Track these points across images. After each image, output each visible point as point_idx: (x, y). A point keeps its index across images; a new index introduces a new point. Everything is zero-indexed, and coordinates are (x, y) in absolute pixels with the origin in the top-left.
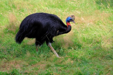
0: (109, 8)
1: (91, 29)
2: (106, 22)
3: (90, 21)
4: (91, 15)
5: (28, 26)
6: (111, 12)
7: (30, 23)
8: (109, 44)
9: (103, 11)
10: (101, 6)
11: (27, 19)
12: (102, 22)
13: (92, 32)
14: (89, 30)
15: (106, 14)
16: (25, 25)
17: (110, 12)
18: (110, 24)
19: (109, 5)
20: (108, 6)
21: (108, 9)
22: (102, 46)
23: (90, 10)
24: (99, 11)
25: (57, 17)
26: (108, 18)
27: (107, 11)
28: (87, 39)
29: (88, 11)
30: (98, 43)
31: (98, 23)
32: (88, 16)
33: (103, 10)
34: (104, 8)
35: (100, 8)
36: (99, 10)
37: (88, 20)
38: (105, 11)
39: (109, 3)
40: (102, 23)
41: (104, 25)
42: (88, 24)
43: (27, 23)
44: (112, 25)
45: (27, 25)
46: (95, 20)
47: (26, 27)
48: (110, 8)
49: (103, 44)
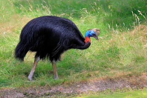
0: (31, 10)
1: (8, 39)
3: (7, 29)
4: (9, 21)
5: (32, 36)
6: (35, 15)
7: (35, 31)
9: (24, 15)
10: (21, 9)
11: (31, 25)
13: (10, 42)
14: (6, 40)
15: (28, 19)
16: (28, 33)
17: (33, 16)
19: (31, 7)
20: (30, 9)
21: (31, 12)
23: (6, 14)
24: (19, 15)
25: (73, 23)
27: (30, 14)
28: (4, 53)
29: (4, 16)
31: (17, 31)
32: (4, 23)
33: (24, 14)
34: (25, 11)
35: (20, 11)
37: (4, 28)
38: (27, 15)
39: (31, 4)
42: (4, 33)
43: (30, 30)
46: (14, 28)
47: (30, 37)
48: (33, 11)
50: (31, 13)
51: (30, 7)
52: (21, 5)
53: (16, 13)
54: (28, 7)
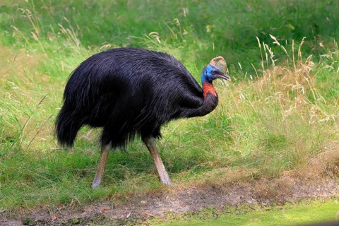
0: (36, 39)
2: (31, 81)
5: (88, 92)
6: (45, 49)
7: (95, 82)
8: (42, 141)
9: (21, 50)
10: (13, 36)
12: (21, 82)
15: (29, 58)
17: (42, 50)
18: (43, 83)
19: (37, 32)
20: (34, 35)
21: (37, 42)
22: (23, 147)
24: (10, 50)
26: (38, 70)
27: (34, 47)
30: (11, 141)
31: (7, 84)
33: (21, 48)
34: (23, 41)
35: (12, 41)
36: (10, 48)
38: (27, 50)
39: (36, 25)
40: (19, 84)
41: (28, 88)
43: (84, 81)
44: (48, 87)
45: (86, 88)
48: (42, 40)
49: (25, 142)
50: (36, 45)
51: (34, 31)
52: (15, 28)
53: (4, 44)
54: (30, 32)
